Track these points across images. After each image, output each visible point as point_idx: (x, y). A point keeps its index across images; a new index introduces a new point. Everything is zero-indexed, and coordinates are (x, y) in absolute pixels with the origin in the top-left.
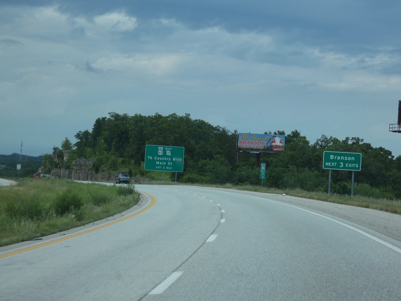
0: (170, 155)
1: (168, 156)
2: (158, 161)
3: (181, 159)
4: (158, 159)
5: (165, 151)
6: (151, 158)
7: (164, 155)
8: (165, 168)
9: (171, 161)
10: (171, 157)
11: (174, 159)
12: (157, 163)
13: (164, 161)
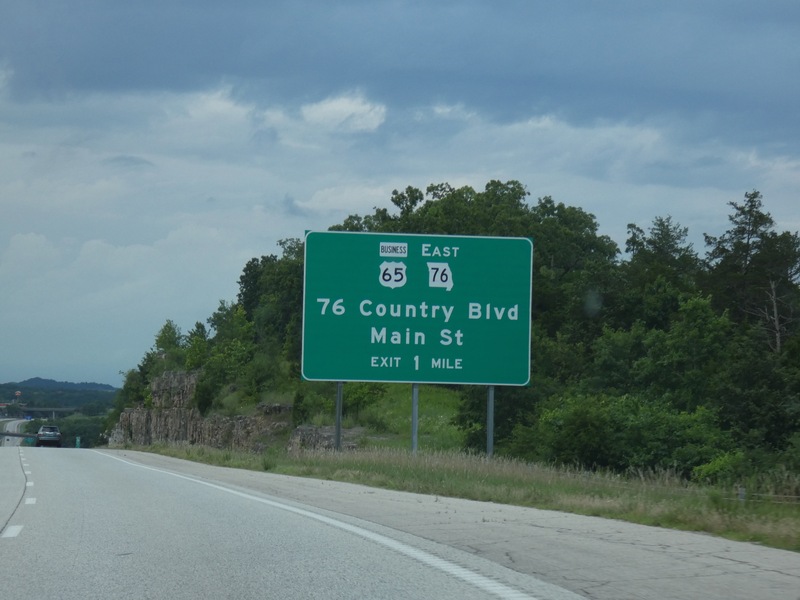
0: (449, 285)
1: (439, 296)
2: (379, 323)
3: (514, 314)
4: (381, 310)
5: (416, 267)
6: (338, 308)
7: (417, 287)
8: (426, 363)
9: (460, 321)
10: (457, 298)
11: (474, 310)
12: (378, 336)
13: (416, 324)
